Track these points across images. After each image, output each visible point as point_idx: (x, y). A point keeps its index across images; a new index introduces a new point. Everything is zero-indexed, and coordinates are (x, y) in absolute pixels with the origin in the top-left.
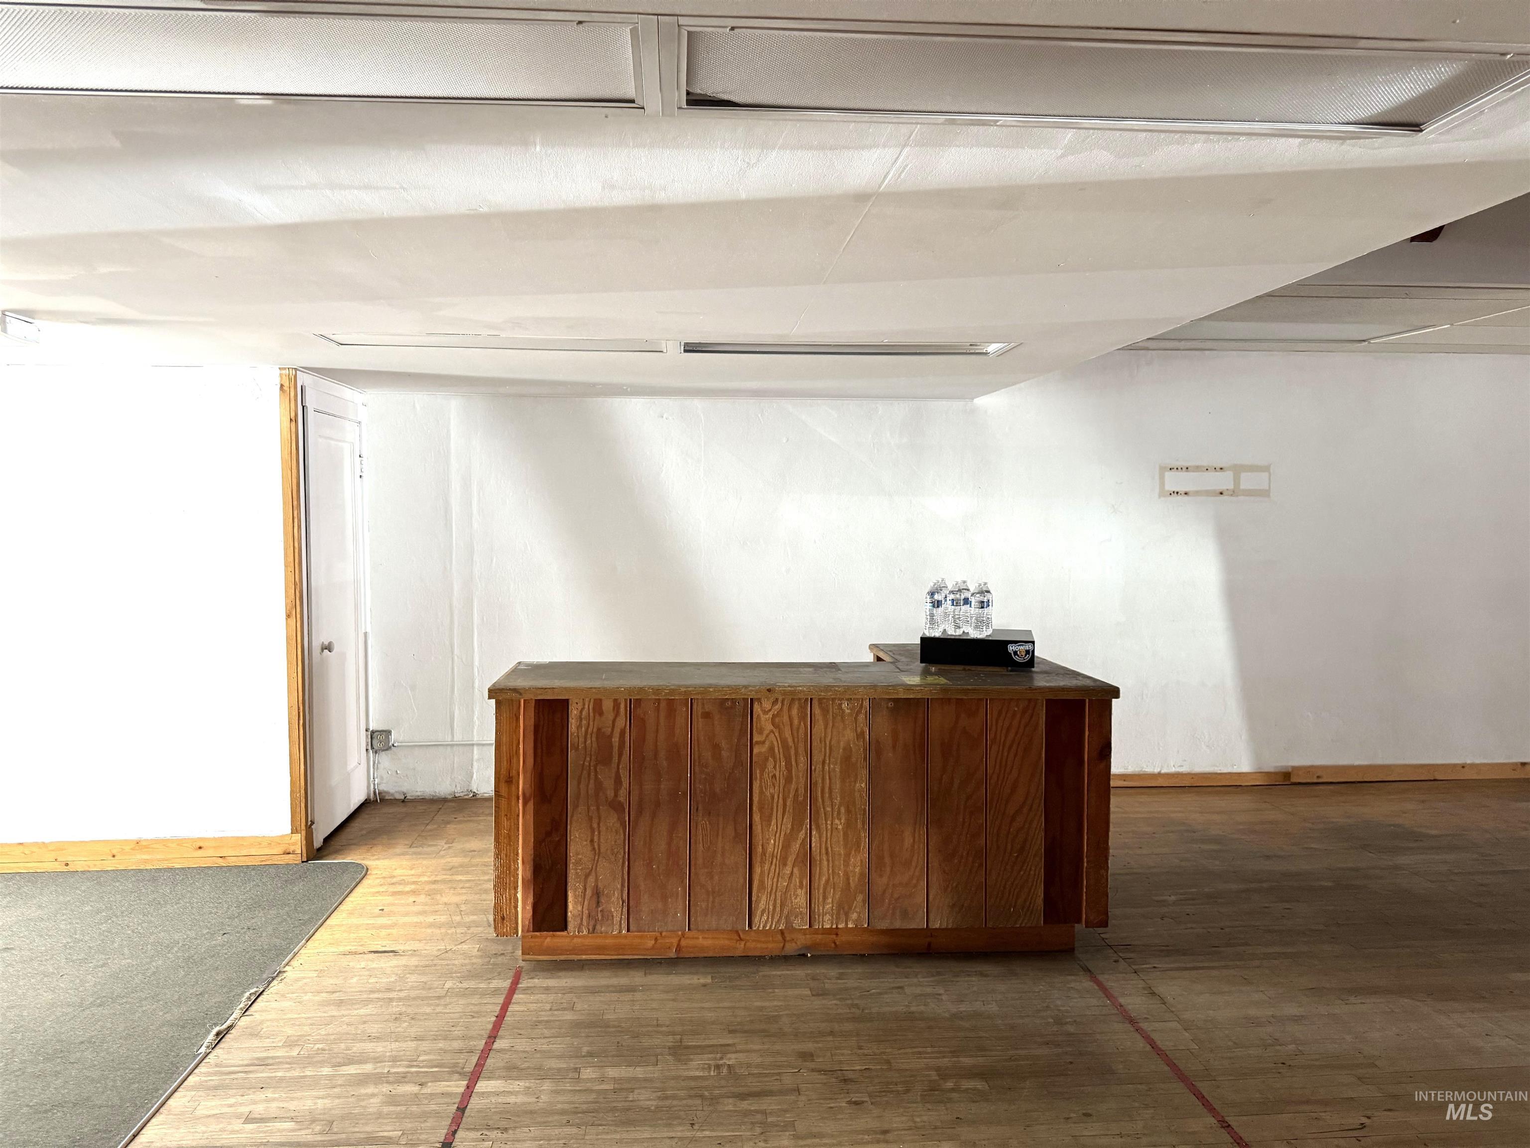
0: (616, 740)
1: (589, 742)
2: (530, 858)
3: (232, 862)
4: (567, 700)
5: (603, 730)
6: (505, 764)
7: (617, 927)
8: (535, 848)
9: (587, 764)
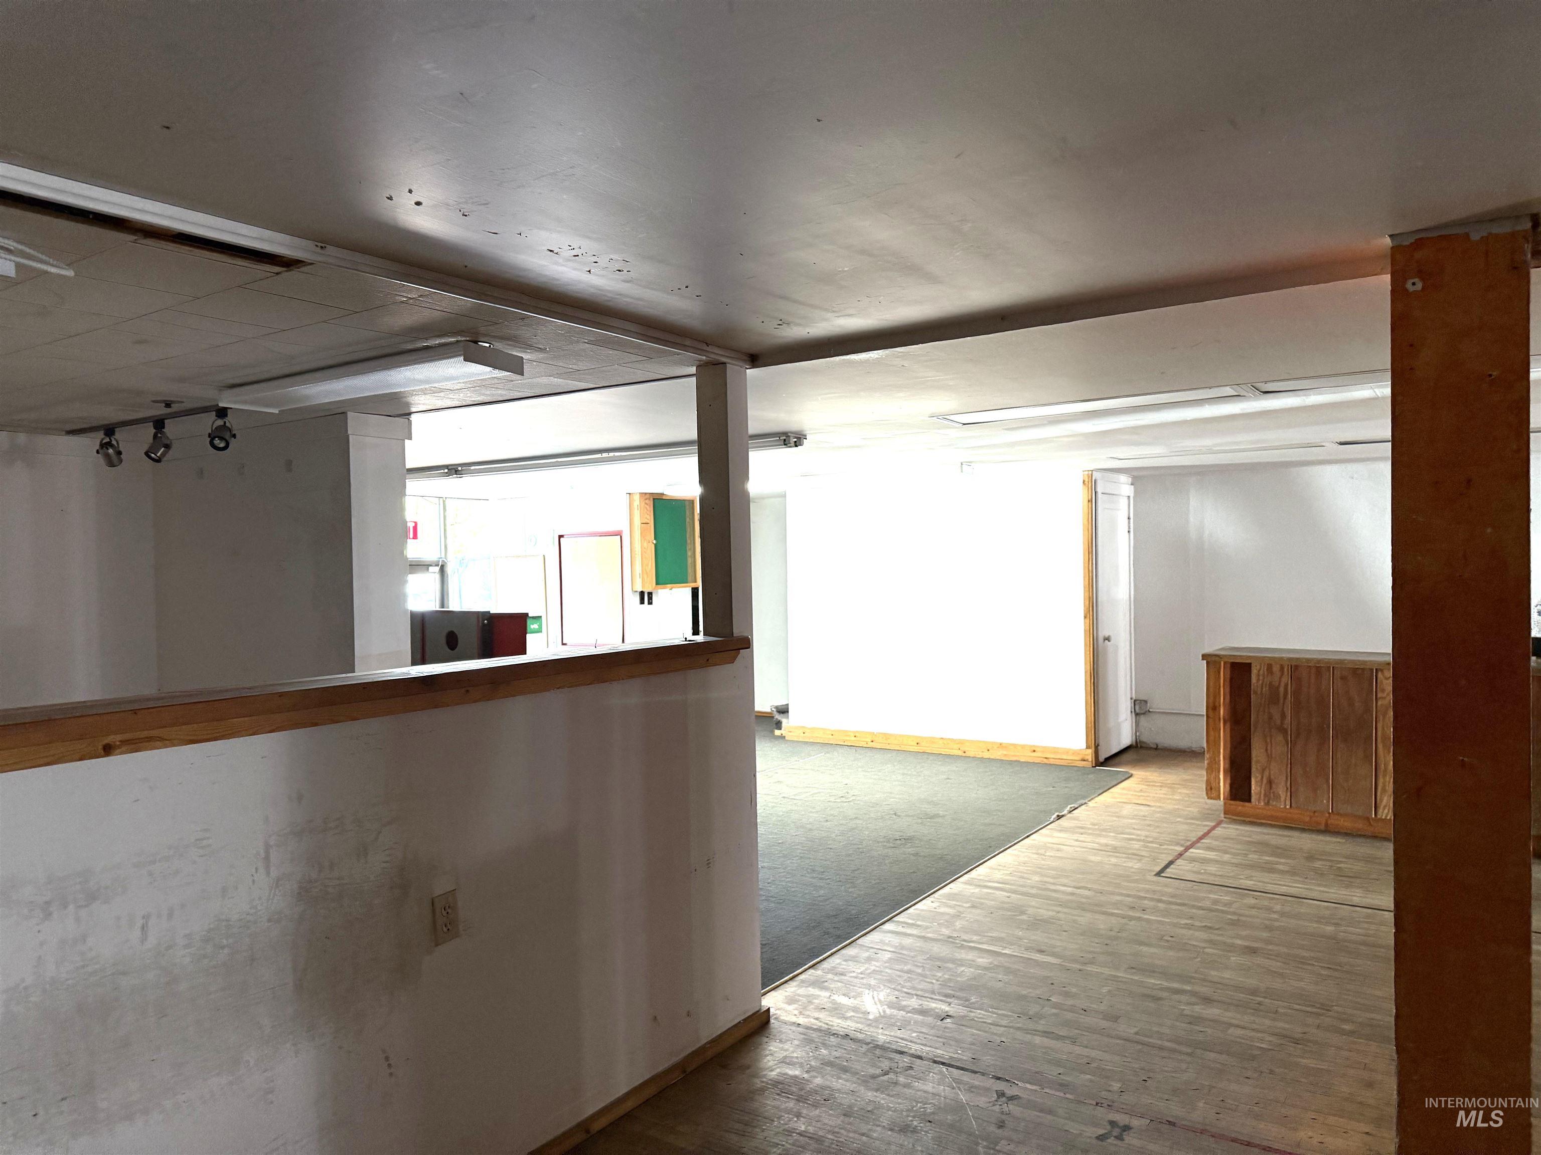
0: (1282, 689)
1: (1264, 689)
2: (1228, 756)
3: (1052, 762)
4: (1250, 664)
5: (1273, 683)
6: (1212, 698)
7: (1283, 804)
8: (1231, 752)
9: (1263, 702)
